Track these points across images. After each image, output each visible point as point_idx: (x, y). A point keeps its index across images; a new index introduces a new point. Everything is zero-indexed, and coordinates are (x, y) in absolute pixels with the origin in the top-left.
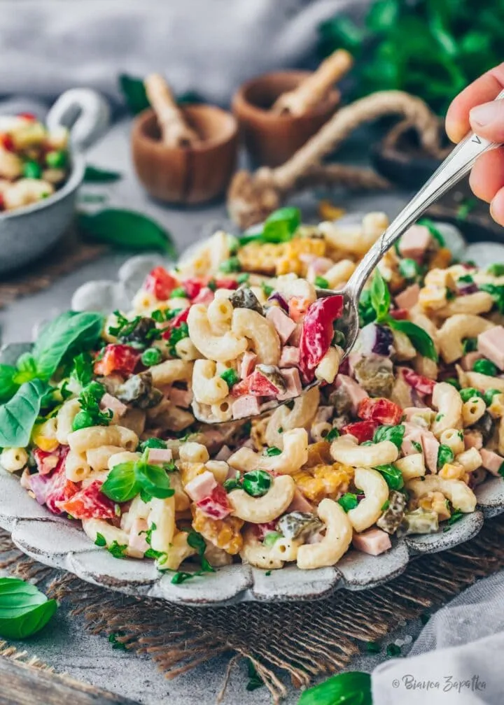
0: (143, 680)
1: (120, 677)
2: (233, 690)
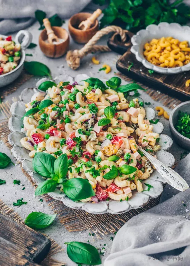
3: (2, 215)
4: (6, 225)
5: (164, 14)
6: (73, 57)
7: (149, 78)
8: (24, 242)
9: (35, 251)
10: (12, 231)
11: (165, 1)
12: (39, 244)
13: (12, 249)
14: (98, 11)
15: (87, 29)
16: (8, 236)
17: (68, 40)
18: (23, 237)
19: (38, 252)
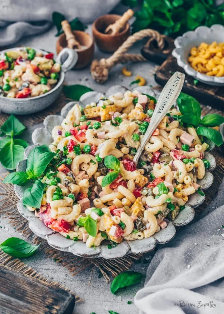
0: (65, 274)
1: (58, 273)
2: (94, 278)
3: (8, 270)
4: (15, 282)
5: (210, 17)
6: (100, 67)
7: (197, 90)
8: (41, 300)
9: (57, 310)
10: (24, 289)
11: (211, 2)
12: (62, 302)
13: (27, 310)
14: (129, 13)
15: (116, 33)
16: (20, 295)
17: (92, 47)
18: (40, 294)
19: (62, 311)
